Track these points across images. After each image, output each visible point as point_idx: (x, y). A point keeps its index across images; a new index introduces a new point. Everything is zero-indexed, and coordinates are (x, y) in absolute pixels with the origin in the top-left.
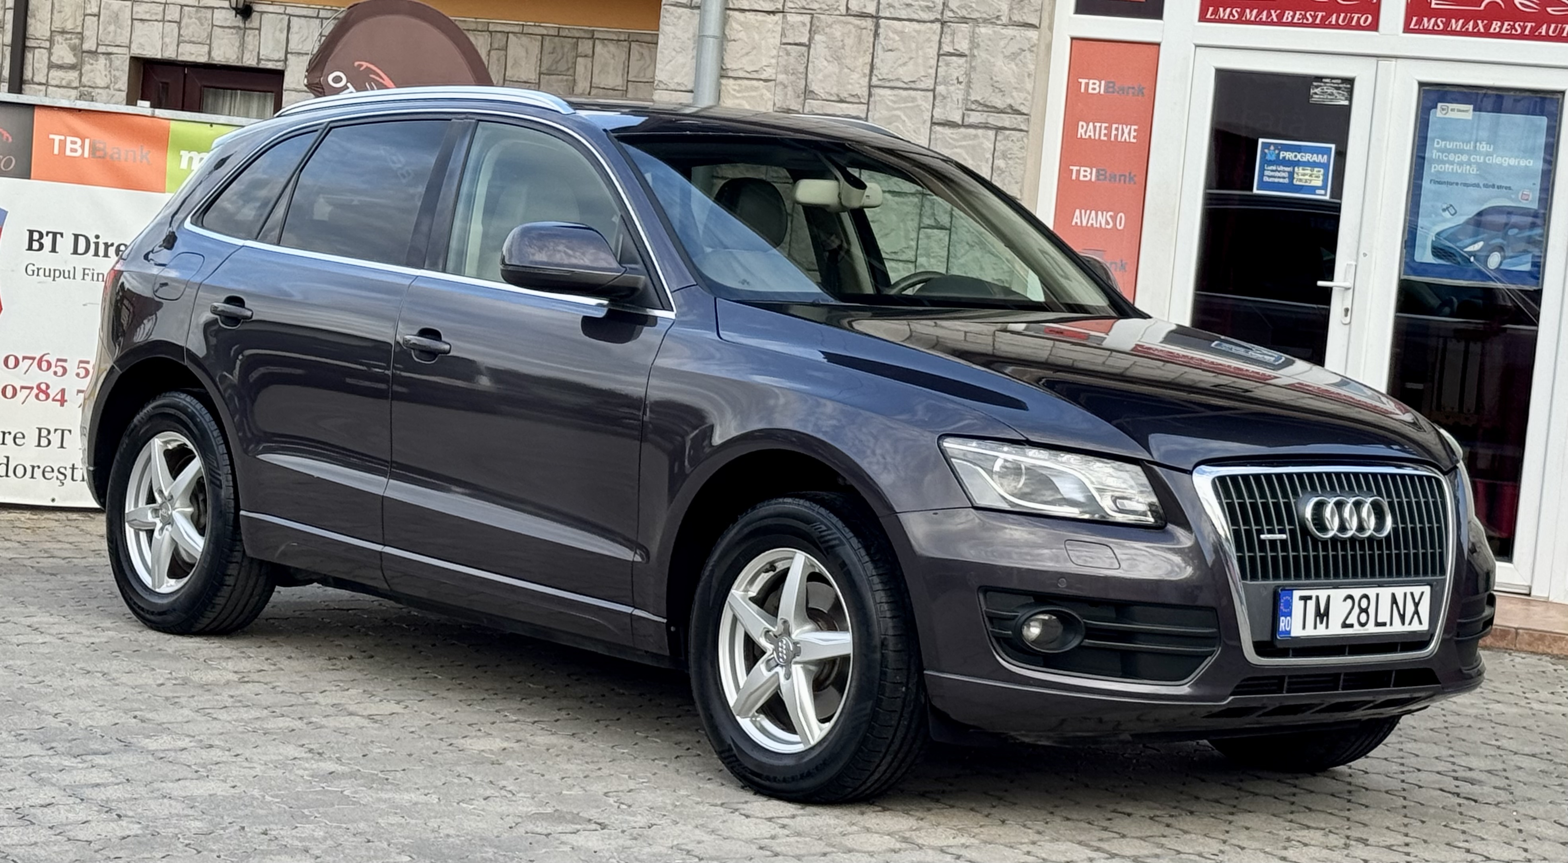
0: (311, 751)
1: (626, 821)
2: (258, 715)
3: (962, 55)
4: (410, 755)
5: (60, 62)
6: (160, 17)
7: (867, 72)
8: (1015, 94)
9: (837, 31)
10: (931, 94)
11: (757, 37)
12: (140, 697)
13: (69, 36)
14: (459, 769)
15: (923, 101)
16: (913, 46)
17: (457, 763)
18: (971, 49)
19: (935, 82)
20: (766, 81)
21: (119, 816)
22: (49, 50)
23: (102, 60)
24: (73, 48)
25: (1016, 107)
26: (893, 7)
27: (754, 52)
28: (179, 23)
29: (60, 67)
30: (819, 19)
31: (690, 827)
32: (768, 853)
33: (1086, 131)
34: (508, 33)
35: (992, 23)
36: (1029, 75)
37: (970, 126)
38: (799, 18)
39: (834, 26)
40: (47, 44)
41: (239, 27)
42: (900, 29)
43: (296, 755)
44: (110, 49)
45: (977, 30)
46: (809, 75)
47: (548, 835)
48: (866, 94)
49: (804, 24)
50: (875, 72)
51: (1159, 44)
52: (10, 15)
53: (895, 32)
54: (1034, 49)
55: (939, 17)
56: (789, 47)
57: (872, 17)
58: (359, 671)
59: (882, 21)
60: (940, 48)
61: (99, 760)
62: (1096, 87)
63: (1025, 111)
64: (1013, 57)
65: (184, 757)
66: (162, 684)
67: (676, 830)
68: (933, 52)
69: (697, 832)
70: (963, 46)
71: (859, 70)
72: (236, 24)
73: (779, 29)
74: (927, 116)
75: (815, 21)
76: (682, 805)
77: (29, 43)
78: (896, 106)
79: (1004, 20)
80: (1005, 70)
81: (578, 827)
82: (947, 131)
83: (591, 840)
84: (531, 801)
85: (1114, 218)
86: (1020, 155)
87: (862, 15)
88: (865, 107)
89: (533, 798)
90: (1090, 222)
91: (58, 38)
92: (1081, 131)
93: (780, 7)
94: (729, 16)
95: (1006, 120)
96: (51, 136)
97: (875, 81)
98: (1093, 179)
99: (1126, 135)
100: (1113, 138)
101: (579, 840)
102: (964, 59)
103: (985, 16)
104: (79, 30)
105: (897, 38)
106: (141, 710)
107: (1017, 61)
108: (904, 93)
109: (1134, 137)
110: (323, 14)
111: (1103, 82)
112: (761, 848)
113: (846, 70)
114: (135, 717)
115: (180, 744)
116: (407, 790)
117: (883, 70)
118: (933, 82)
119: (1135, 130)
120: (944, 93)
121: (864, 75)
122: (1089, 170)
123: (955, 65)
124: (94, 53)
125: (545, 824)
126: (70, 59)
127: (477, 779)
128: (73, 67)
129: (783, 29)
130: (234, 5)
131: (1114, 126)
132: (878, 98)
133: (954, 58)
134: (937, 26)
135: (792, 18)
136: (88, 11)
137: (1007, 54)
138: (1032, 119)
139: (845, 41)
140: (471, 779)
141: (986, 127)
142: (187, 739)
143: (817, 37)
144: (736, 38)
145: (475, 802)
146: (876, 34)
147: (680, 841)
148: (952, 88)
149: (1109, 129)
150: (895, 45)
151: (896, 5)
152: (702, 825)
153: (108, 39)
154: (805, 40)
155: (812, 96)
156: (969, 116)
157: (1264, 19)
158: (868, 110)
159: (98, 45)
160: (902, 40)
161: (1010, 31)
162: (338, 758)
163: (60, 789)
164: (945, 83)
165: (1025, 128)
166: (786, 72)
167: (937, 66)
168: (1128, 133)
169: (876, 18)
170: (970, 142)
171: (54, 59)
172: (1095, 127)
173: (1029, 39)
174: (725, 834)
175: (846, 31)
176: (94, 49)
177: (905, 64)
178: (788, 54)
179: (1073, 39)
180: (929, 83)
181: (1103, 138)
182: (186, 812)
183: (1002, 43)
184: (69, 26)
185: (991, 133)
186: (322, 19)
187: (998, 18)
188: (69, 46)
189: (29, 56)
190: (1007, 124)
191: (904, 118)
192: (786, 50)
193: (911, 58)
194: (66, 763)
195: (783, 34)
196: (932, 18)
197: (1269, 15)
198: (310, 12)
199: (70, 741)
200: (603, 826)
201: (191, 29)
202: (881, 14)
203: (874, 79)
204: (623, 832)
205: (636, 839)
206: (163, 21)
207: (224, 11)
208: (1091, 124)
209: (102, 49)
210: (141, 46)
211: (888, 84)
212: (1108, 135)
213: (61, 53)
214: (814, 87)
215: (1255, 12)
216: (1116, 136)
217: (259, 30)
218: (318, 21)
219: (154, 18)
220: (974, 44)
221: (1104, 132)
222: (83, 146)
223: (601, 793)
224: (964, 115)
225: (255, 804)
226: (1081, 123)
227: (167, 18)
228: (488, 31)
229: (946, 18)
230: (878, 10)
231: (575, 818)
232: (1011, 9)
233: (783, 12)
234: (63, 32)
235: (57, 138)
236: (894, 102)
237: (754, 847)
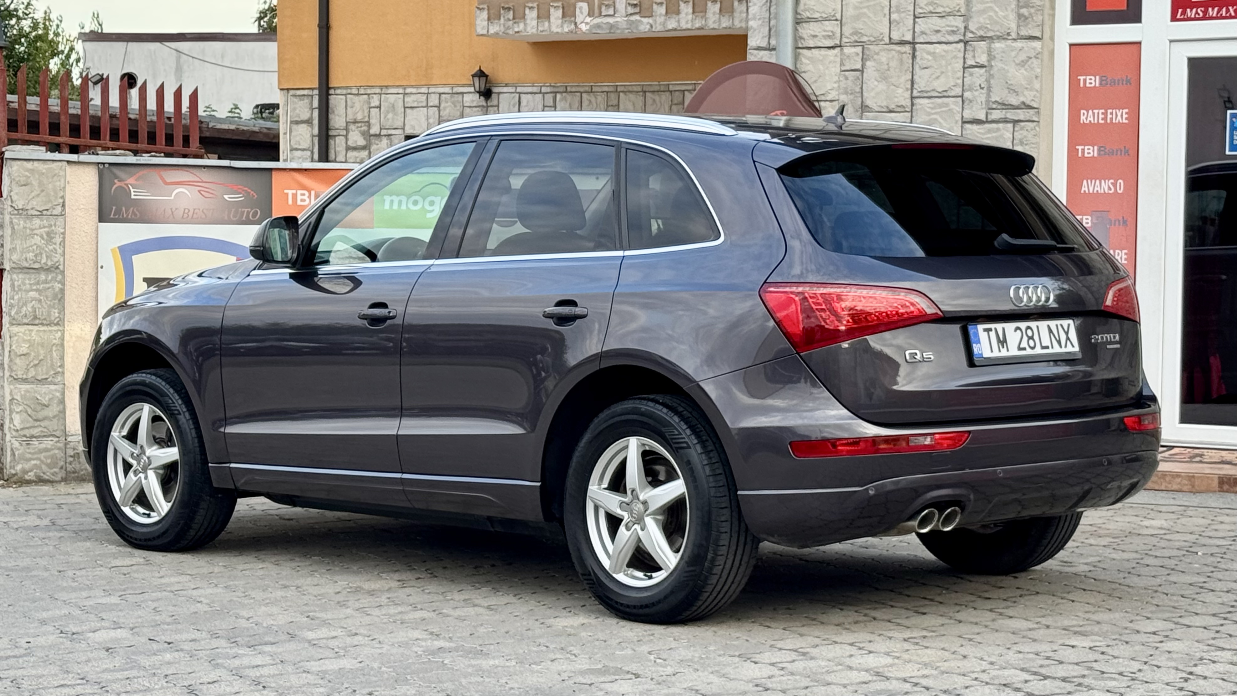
0: (432, 633)
1: (657, 672)
2: (403, 610)
3: (982, 66)
4: (507, 633)
5: (354, 145)
6: (424, 104)
7: (909, 86)
8: (1026, 93)
9: (884, 57)
10: (960, 99)
11: (821, 67)
12: (319, 602)
13: (359, 125)
14: (542, 641)
15: (954, 105)
16: (944, 62)
17: (540, 637)
18: (988, 61)
19: (963, 90)
20: (831, 101)
21: (264, 687)
22: (346, 136)
23: (385, 141)
24: (363, 134)
25: (1028, 102)
26: (926, 34)
27: (820, 80)
28: (438, 107)
29: (355, 149)
30: (868, 49)
31: (706, 673)
32: (761, 689)
33: (1087, 117)
34: (684, 91)
35: (1004, 39)
36: (1037, 77)
37: (993, 122)
38: (853, 50)
39: (881, 54)
40: (344, 133)
41: (483, 106)
42: (932, 51)
43: (420, 637)
44: (390, 132)
45: (993, 46)
46: (864, 94)
47: (591, 685)
48: (909, 104)
49: (858, 54)
50: (915, 86)
51: (1139, 43)
52: (316, 113)
53: (929, 53)
54: (1039, 56)
55: (962, 38)
56: (847, 73)
57: (909, 43)
58: (495, 575)
59: (917, 46)
60: (964, 63)
61: (268, 648)
62: (1092, 81)
63: (1035, 106)
64: (1023, 64)
65: (333, 643)
66: (339, 593)
67: (695, 676)
68: (960, 66)
69: (711, 676)
70: (983, 59)
71: (902, 86)
72: (481, 104)
73: (838, 60)
74: (958, 117)
75: (866, 52)
76: (707, 657)
77: (331, 133)
78: (933, 111)
79: (1014, 35)
80: (1018, 76)
81: (617, 677)
82: (975, 127)
83: (624, 686)
84: (587, 661)
85: (1115, 185)
86: (1034, 141)
87: (902, 43)
88: (909, 114)
89: (590, 658)
90: (1096, 189)
91: (352, 127)
92: (1083, 118)
93: (838, 42)
94: (799, 54)
95: (1021, 114)
96: (286, 191)
97: (915, 93)
98: (1096, 155)
99: (1119, 117)
100: (1109, 121)
101: (615, 687)
102: (984, 69)
103: (998, 33)
104: (366, 119)
105: (930, 58)
106: (315, 611)
107: (1026, 67)
108: (939, 101)
109: (1126, 119)
110: (544, 90)
111: (1098, 77)
112: (757, 686)
113: (893, 87)
114: (308, 617)
115: (334, 634)
116: (494, 658)
117: (921, 84)
118: (961, 89)
119: (1126, 113)
120: (970, 97)
121: (907, 90)
122: (1091, 148)
123: (978, 75)
124: (378, 136)
125: (591, 676)
126: (361, 142)
127: (552, 647)
128: (364, 148)
129: (842, 60)
130: (477, 89)
131: (1109, 111)
132: (919, 107)
133: (977, 69)
134: (962, 44)
135: (847, 50)
136: (372, 105)
137: (1017, 62)
138: (1042, 111)
139: (891, 64)
140: (547, 647)
141: (1005, 121)
142: (340, 630)
143: (868, 63)
144: (806, 69)
145: (543, 664)
146: (914, 57)
147: (695, 683)
148: (976, 93)
149: (1105, 114)
150: (929, 64)
151: (928, 32)
152: (717, 671)
153: (388, 124)
154: (859, 66)
155: (868, 109)
156: (991, 114)
157: (1224, 15)
158: (912, 116)
159: (381, 129)
160: (935, 59)
161: (1019, 44)
162: (450, 638)
163: (228, 670)
164: (971, 89)
165: (1036, 119)
166: (846, 93)
167: (964, 77)
168: (1120, 116)
169: (913, 43)
170: (994, 135)
171: (350, 143)
172: (1094, 114)
173: (1034, 49)
174: (732, 677)
175: (890, 56)
176: (378, 133)
177: (938, 78)
178: (847, 79)
179: (1071, 45)
180: (958, 91)
181: (1101, 121)
182: (316, 682)
183: (1013, 54)
184: (359, 117)
185: (1010, 126)
186: (544, 93)
187: (1008, 34)
188: (360, 132)
189: (331, 142)
190: (1022, 117)
191: (940, 120)
192: (845, 75)
193: (942, 73)
194: (240, 652)
195: (842, 64)
196: (957, 39)
197: (1228, 11)
198: (535, 89)
199: (250, 636)
200: (637, 676)
201: (447, 111)
202: (916, 41)
203: (915, 92)
204: (652, 679)
205: (659, 684)
206: (427, 106)
207: (471, 95)
208: (1090, 112)
209: (384, 132)
210: (413, 127)
211: (926, 95)
212: (1105, 119)
213: (355, 138)
214: (869, 102)
215: (1216, 9)
216: (1111, 119)
217: (498, 106)
218: (541, 95)
219: (420, 105)
220: (991, 57)
221: (1101, 116)
222: (310, 197)
223: (646, 652)
224: (987, 113)
225: (372, 673)
226: (1082, 111)
227: (430, 104)
228: (669, 91)
229: (967, 38)
230: (914, 38)
231: (618, 671)
232: (1018, 26)
233: (840, 46)
234: (355, 122)
235: (290, 192)
236: (932, 108)
237: (751, 685)
